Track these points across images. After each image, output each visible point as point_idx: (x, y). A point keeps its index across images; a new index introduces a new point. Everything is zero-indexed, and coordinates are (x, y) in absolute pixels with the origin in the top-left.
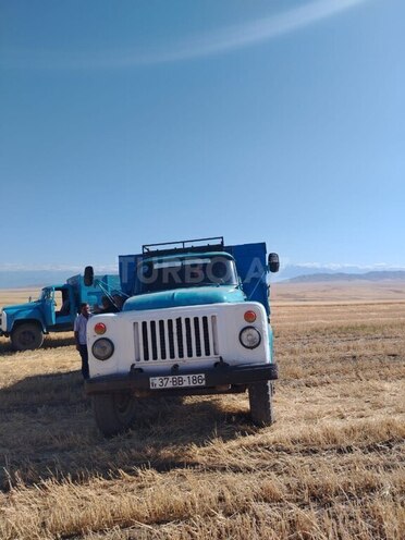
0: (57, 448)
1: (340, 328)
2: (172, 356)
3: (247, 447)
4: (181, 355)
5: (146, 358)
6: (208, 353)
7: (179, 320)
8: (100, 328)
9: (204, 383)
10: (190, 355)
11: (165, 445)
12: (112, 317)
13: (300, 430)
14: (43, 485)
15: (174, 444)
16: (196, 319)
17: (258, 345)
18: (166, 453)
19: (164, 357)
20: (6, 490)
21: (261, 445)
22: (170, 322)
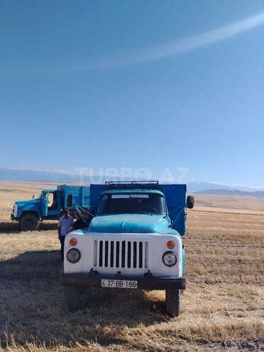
0: (39, 315)
1: (233, 236)
2: (117, 266)
3: (161, 332)
4: (123, 266)
5: (101, 265)
6: (141, 266)
7: (124, 243)
8: (73, 242)
9: (136, 287)
10: (129, 266)
11: (108, 324)
12: (81, 235)
13: (197, 322)
14: (27, 347)
15: (114, 323)
16: (135, 243)
17: (174, 264)
18: (108, 329)
19: (112, 266)
20: (4, 346)
21: (170, 331)
22: (118, 243)
